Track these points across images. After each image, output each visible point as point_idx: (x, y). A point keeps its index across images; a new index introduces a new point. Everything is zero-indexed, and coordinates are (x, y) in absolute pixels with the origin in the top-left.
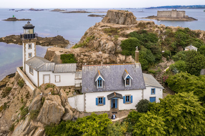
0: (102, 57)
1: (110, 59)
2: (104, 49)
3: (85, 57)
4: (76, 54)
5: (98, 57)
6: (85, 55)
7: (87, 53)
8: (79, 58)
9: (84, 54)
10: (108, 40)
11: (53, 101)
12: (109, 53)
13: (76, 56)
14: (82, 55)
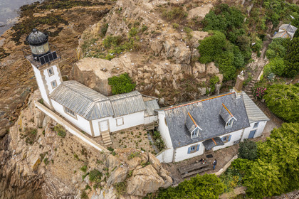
0: (171, 71)
1: (183, 72)
2: (171, 55)
3: (146, 75)
4: (130, 72)
5: (166, 72)
6: (145, 71)
7: (146, 67)
8: (137, 79)
9: (141, 69)
10: (176, 39)
11: (148, 175)
12: (181, 63)
13: (131, 75)
14: (140, 72)
